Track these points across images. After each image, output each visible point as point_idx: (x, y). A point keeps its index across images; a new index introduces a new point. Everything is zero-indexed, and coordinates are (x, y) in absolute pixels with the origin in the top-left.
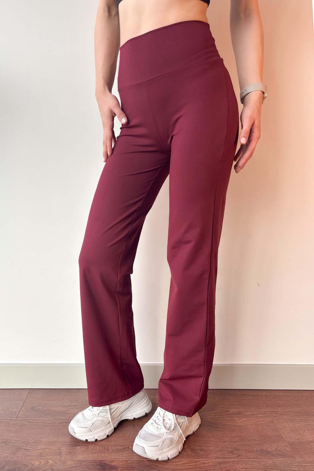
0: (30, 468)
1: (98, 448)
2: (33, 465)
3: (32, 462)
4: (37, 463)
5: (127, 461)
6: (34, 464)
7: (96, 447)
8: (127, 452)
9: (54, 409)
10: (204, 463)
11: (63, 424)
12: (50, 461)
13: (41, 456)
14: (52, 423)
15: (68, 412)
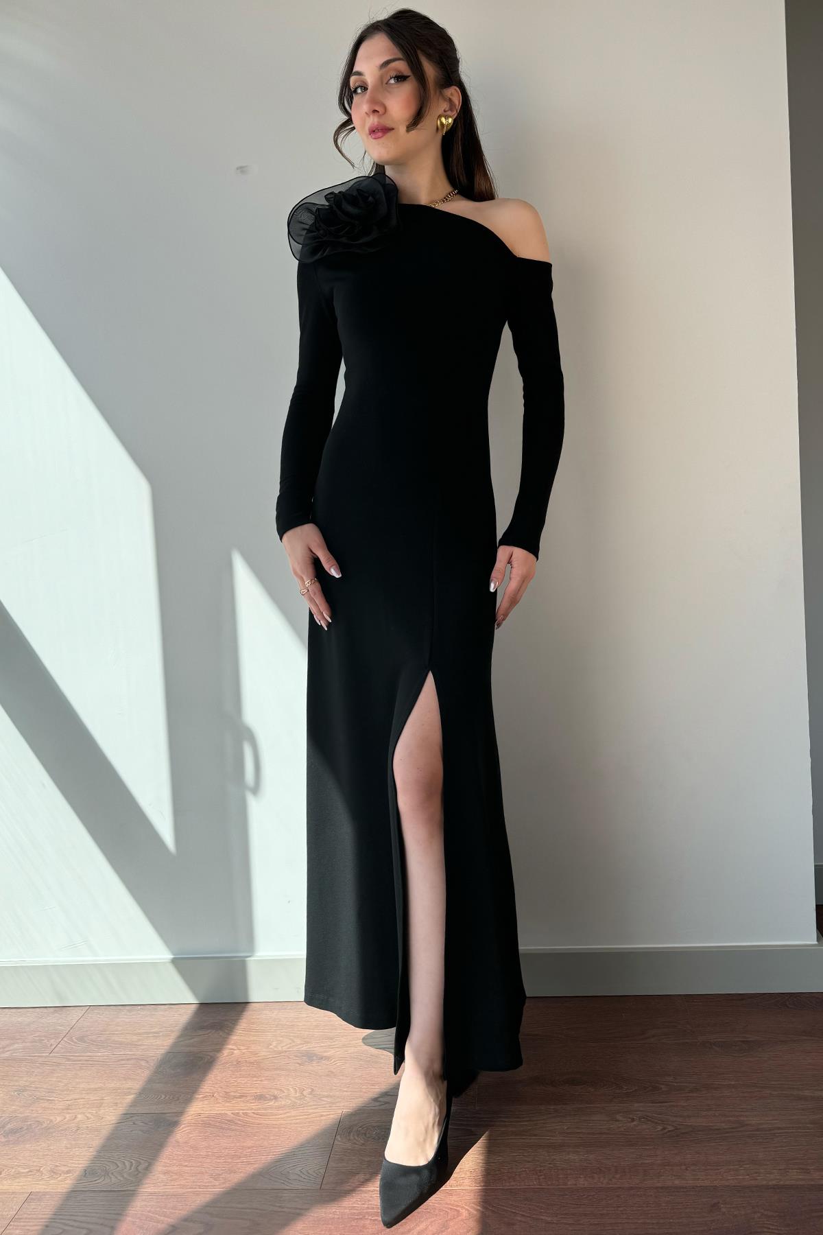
0: (45, 1125)
1: (163, 1096)
2: (51, 1121)
3: (52, 1118)
4: (59, 1119)
5: (199, 1115)
6: (54, 1120)
7: (161, 1097)
8: (206, 1102)
9: (117, 1039)
10: (322, 1116)
11: (123, 1062)
12: (79, 1116)
13: (68, 1109)
14: (107, 1060)
15: (140, 1043)
